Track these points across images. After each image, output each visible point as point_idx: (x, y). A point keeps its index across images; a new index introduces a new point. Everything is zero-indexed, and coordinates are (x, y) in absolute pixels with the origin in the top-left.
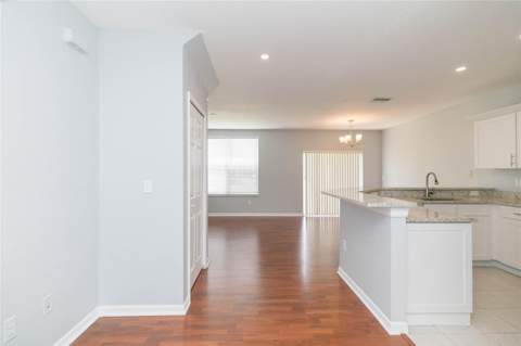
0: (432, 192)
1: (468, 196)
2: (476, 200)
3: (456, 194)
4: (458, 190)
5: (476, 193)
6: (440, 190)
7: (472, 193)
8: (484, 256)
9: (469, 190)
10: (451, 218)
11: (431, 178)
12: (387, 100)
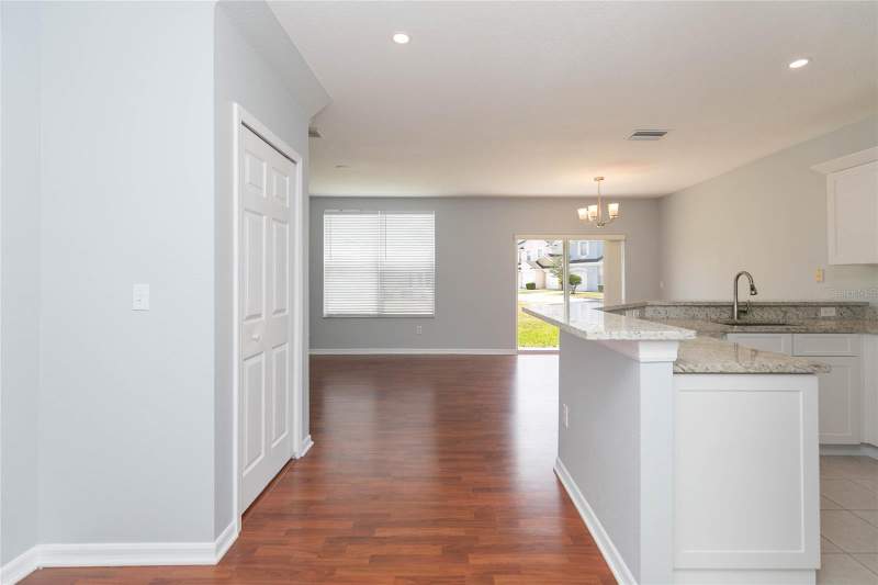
0: (745, 309)
1: (816, 318)
2: (832, 325)
3: (792, 316)
4: (795, 306)
5: (832, 312)
6: (762, 306)
7: (824, 312)
8: (846, 436)
9: (818, 306)
10: (772, 366)
11: (744, 283)
12: (661, 134)
